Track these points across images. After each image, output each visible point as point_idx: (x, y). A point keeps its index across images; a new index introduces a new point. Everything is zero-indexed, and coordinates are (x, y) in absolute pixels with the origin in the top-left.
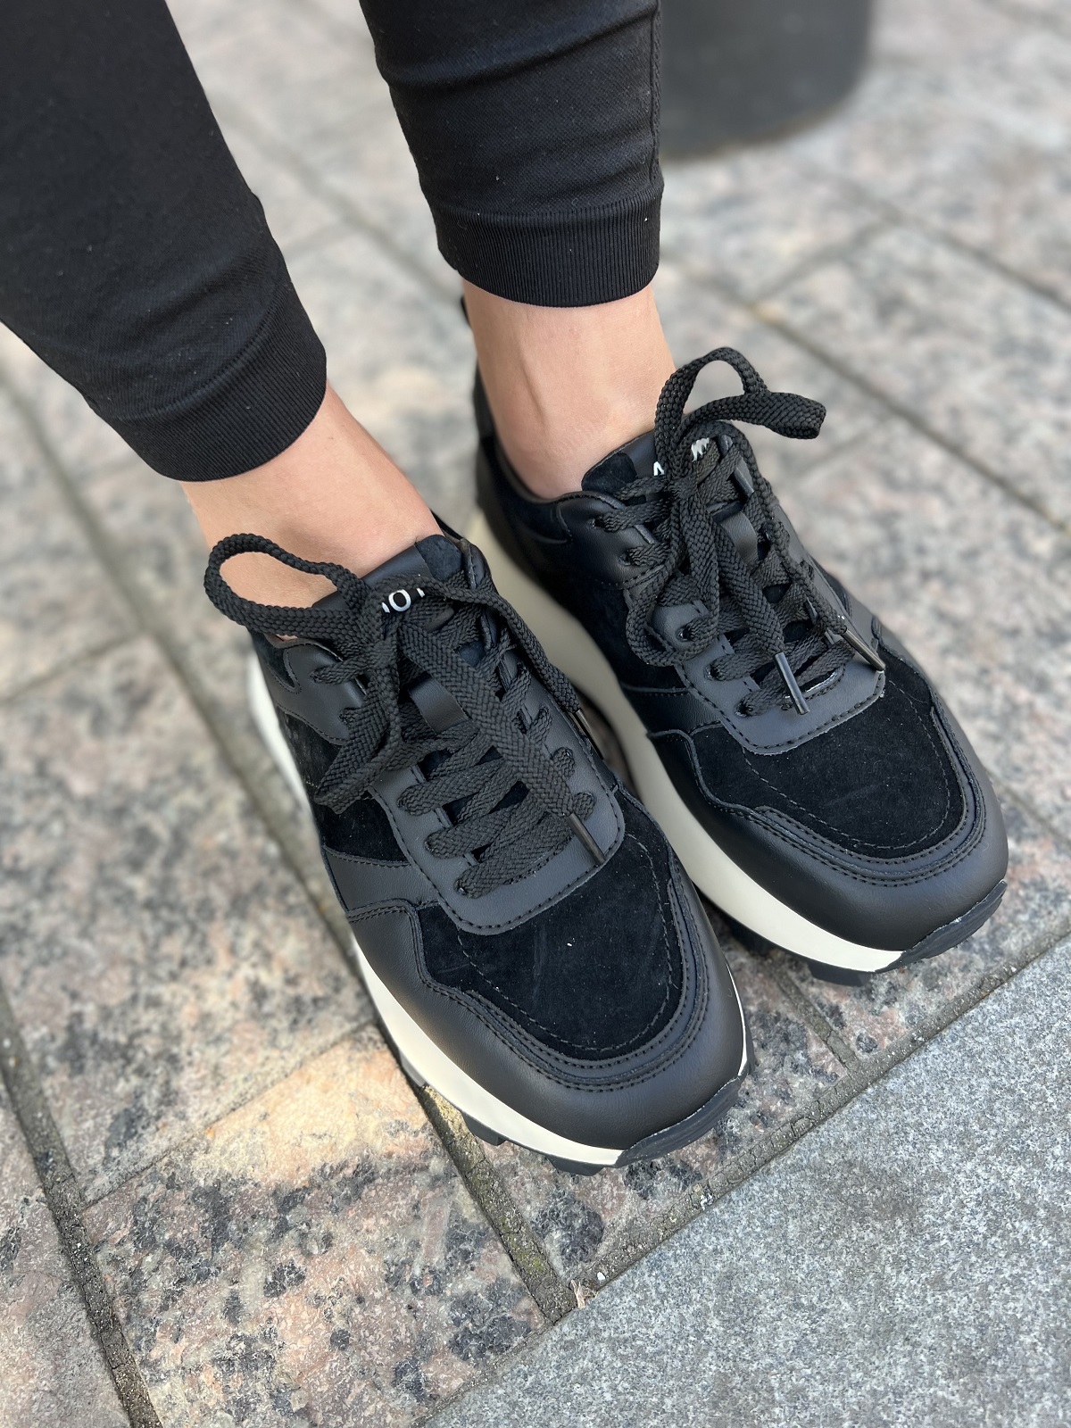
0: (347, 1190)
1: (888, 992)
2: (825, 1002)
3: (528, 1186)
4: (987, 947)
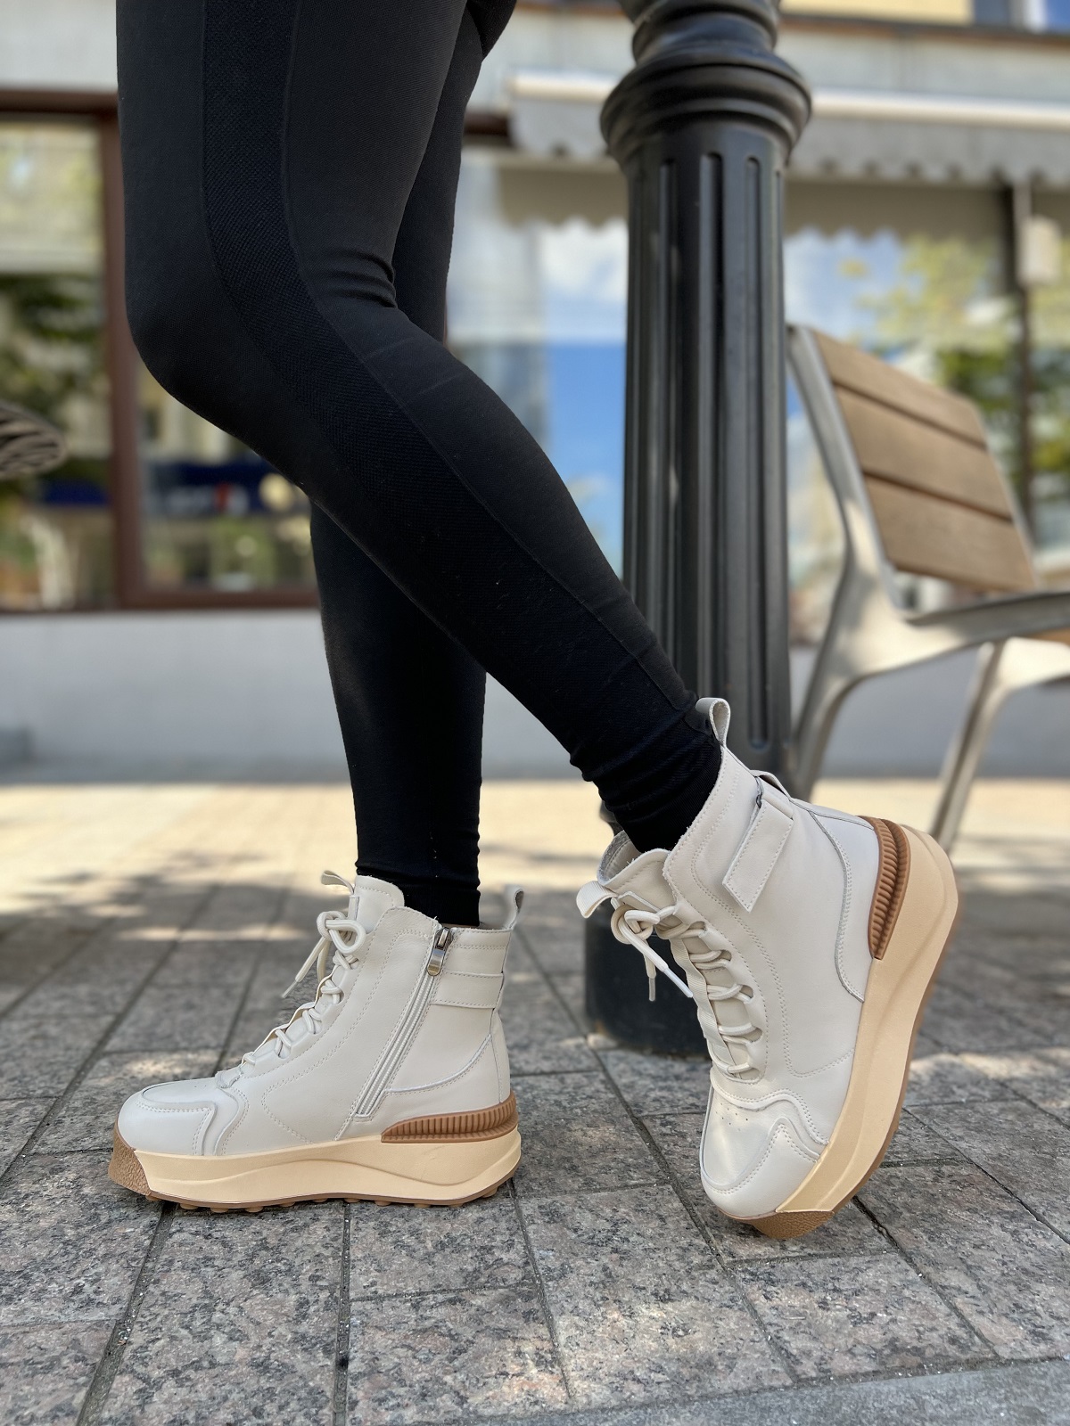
0: (31, 1372)
1: (393, 1406)
2: (354, 1397)
3: (116, 1405)
4: (471, 1409)
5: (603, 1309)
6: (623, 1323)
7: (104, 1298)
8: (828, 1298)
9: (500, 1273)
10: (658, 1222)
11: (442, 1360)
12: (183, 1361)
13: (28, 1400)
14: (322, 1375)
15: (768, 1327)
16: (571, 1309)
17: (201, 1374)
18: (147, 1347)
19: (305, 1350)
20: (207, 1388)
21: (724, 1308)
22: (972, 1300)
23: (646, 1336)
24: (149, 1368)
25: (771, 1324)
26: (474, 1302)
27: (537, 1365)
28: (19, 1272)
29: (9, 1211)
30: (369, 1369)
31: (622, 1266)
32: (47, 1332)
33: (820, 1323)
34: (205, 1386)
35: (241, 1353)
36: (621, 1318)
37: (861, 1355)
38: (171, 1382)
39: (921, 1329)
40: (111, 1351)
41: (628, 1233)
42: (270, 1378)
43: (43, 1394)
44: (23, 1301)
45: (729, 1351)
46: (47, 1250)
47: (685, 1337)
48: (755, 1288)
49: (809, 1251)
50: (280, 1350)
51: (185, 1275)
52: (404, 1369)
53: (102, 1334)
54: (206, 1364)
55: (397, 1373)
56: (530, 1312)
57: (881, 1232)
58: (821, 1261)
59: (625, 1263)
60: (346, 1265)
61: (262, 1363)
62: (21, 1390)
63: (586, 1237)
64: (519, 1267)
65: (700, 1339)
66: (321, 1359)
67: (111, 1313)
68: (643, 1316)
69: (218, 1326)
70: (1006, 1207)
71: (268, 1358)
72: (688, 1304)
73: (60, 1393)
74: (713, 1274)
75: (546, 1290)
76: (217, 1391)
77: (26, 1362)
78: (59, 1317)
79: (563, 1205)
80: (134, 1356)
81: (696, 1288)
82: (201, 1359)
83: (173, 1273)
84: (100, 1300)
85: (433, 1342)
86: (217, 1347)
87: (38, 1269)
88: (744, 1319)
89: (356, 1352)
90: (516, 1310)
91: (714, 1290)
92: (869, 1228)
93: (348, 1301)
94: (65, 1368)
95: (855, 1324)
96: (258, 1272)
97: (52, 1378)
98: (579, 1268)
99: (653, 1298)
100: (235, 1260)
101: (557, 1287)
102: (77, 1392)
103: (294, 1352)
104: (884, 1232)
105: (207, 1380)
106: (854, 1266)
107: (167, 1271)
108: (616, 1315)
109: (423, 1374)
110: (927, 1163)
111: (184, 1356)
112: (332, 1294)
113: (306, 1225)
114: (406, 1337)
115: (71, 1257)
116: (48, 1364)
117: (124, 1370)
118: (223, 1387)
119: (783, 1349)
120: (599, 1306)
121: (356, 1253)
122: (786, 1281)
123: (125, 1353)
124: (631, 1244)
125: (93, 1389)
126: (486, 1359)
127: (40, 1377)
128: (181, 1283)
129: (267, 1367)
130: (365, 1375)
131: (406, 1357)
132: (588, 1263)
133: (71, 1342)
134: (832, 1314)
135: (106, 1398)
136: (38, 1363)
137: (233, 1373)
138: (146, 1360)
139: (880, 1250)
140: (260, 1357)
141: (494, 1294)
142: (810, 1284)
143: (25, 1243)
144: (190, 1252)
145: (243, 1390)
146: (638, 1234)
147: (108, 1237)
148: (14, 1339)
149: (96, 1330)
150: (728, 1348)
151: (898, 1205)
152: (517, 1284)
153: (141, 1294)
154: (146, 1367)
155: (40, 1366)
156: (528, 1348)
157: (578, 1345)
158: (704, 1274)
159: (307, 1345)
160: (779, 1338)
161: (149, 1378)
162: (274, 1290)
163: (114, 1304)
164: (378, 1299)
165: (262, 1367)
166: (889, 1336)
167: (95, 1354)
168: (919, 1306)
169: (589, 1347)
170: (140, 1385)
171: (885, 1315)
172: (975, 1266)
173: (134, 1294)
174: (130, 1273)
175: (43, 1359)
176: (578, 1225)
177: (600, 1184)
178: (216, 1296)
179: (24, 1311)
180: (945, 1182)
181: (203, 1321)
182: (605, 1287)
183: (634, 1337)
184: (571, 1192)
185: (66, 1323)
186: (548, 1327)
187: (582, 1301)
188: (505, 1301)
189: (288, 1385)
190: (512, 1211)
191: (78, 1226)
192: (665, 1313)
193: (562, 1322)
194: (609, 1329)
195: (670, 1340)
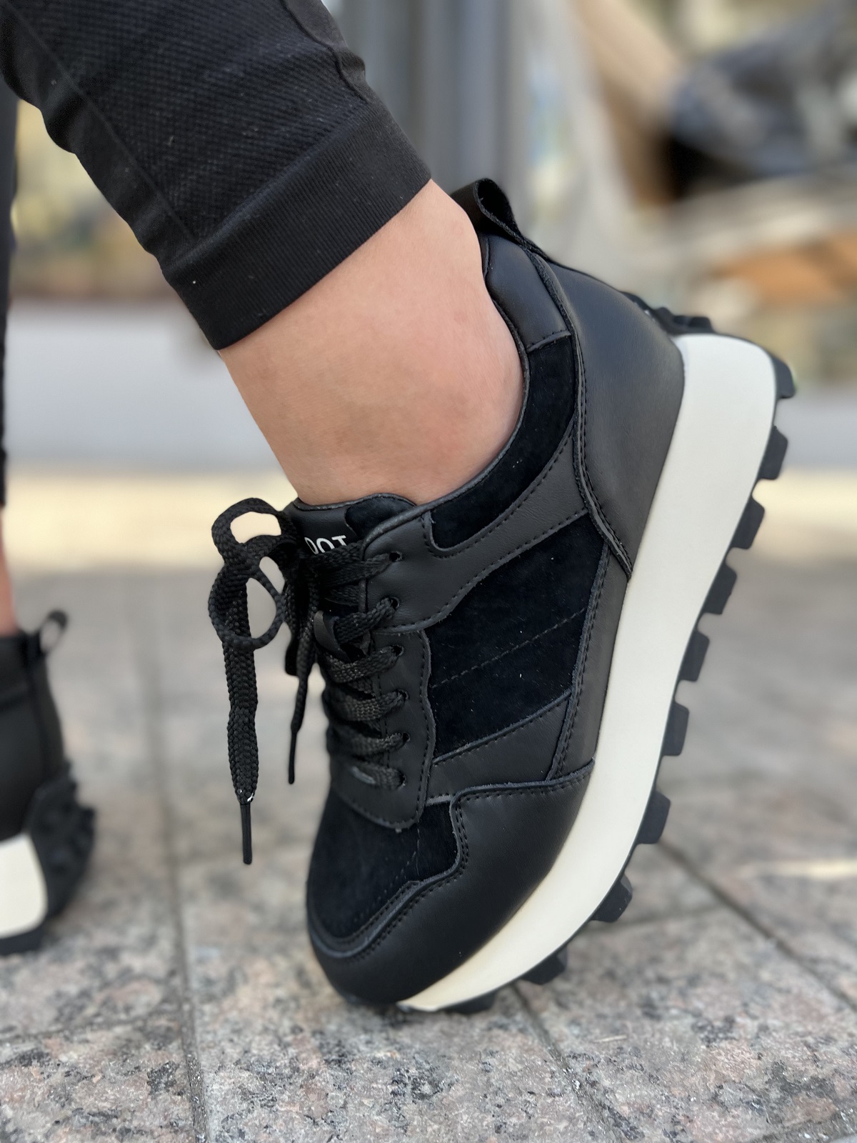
5: (292, 1051)
6: (327, 1076)
8: (653, 995)
9: (122, 996)
15: (572, 1062)
16: (236, 1057)
23: (366, 1102)
25: (574, 1057)
26: (64, 1058)
33: (653, 1045)
36: (324, 1067)
37: (736, 1106)
39: (810, 1040)
45: (514, 1120)
47: (434, 1100)
56: (162, 1071)
64: (158, 982)
65: (461, 1100)
68: (362, 1061)
75: (198, 1022)
90: (138, 1068)
92: (679, 875)
95: (708, 1041)
98: (257, 975)
101: (217, 1015)
106: (674, 936)
108: (314, 1062)
119: (604, 1107)
120: (285, 1046)
134: (667, 1026)
139: (705, 909)
141: (102, 1039)
150: (510, 1116)
152: (150, 1014)
160: (593, 1084)
166: (768, 1060)
182: (298, 1007)
183: (344, 1107)
186: (190, 1099)
187: (257, 1038)
190: (164, 883)
192: (399, 1050)
193: (218, 1086)
194: (301, 1092)
195: (409, 1108)
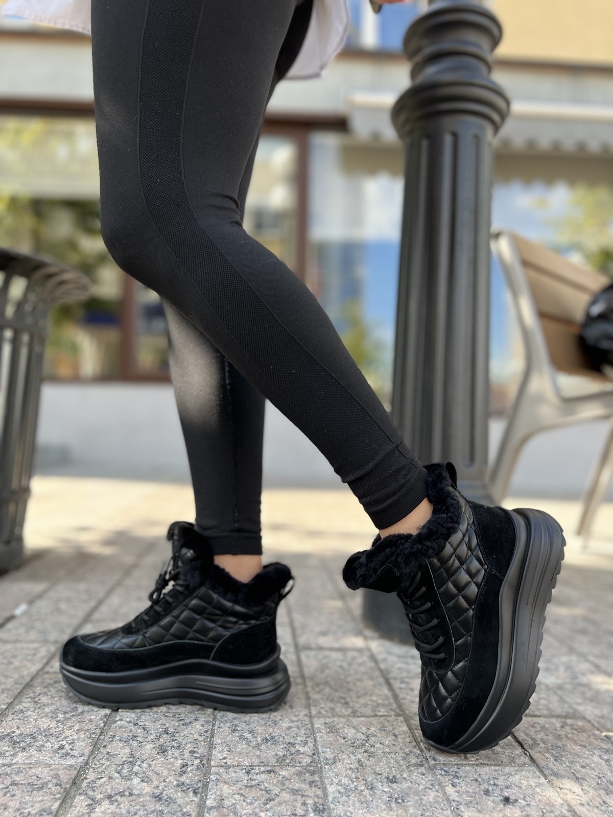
5: (355, 784)
6: (366, 792)
7: (75, 753)
8: (490, 789)
9: (298, 758)
10: (393, 738)
11: (260, 804)
12: (115, 791)
13: (27, 804)
14: (191, 806)
15: (453, 802)
16: (337, 782)
17: (124, 799)
18: (95, 782)
19: (183, 791)
20: (126, 807)
21: (427, 790)
22: (577, 797)
23: (379, 801)
24: (96, 793)
25: (454, 801)
26: (281, 773)
27: (314, 811)
28: (31, 735)
29: (30, 702)
30: (218, 805)
31: (369, 761)
32: (42, 769)
33: (484, 803)
34: (125, 806)
35: (147, 789)
36: (366, 790)
38: (107, 802)
39: (545, 811)
40: (75, 782)
41: (375, 742)
42: (161, 804)
43: (36, 802)
44: (31, 751)
45: (427, 814)
46: (47, 725)
47: (402, 804)
48: (447, 780)
49: (481, 761)
50: (169, 790)
51: (121, 745)
52: (238, 807)
53: (72, 772)
54: (127, 793)
55: (233, 808)
56: (313, 782)
57: (526, 754)
58: (488, 767)
59: (371, 759)
60: (211, 746)
61: (158, 796)
62: (25, 799)
63: (350, 742)
64: (309, 756)
65: (411, 806)
66: (191, 797)
67: (78, 761)
68: (379, 790)
69: (136, 774)
70: (604, 746)
71: (162, 793)
72: (406, 785)
73: (45, 802)
74: (422, 770)
75: (323, 770)
76: (132, 809)
77: (29, 784)
78: (50, 761)
79: (338, 723)
80: (88, 786)
81: (412, 777)
82: (125, 791)
83: (114, 742)
84: (73, 754)
85: (256, 794)
86: (134, 785)
87: (41, 734)
88: (438, 797)
89: (211, 795)
90: (305, 780)
91: (422, 779)
92: (519, 751)
93: (210, 766)
94: (49, 789)
95: (505, 805)
96: (161, 746)
97: (42, 794)
98: (344, 759)
99: (386, 780)
100: (149, 739)
101: (330, 770)
102: (55, 802)
103: (176, 791)
104: (528, 754)
105: (126, 803)
106: (507, 772)
107: (111, 741)
108: (363, 788)
109: (248, 811)
110: (558, 717)
111: (116, 788)
112: (201, 762)
113: (190, 723)
114: (240, 789)
115: (60, 729)
116: (41, 786)
117: (82, 793)
118: (135, 807)
119: (460, 815)
120: (353, 782)
121: (217, 740)
122: (466, 777)
123: (83, 784)
124: (375, 749)
125: (64, 801)
126: (285, 806)
127: (35, 792)
128: (118, 748)
129: (160, 799)
130: (215, 808)
131: (240, 800)
132: (349, 757)
133: (54, 775)
134: (491, 798)
135: (70, 807)
136: (35, 785)
137: (141, 800)
138: (95, 788)
139: (524, 764)
140: (157, 792)
141: (292, 770)
142: (480, 780)
143: (36, 720)
144: (125, 732)
145: (146, 810)
146: (381, 743)
147: (81, 720)
148: (23, 771)
149: (69, 770)
150: (427, 812)
151: (538, 739)
152: (307, 766)
153: (96, 752)
154: (94, 792)
155: (36, 787)
156: (310, 802)
157: (339, 802)
158: (417, 769)
159: (184, 788)
160: (458, 809)
161: (95, 798)
162: (169, 757)
163: (80, 756)
164: (227, 767)
165: (158, 798)
167: (67, 783)
168: (545, 798)
169: (346, 804)
170: (90, 802)
171: (523, 801)
172: (582, 778)
173: (92, 752)
174: (91, 741)
175: (38, 783)
176: (346, 735)
177: (361, 713)
178: (137, 757)
179: (31, 756)
180: (568, 729)
181: (128, 770)
182: (358, 772)
183: (372, 801)
184: (344, 716)
185: (54, 764)
186: (322, 791)
187: (344, 778)
188: (300, 774)
189: (171, 809)
190: (308, 724)
191: (65, 713)
192: (392, 789)
193: (331, 789)
194: (358, 795)
195: (393, 805)
